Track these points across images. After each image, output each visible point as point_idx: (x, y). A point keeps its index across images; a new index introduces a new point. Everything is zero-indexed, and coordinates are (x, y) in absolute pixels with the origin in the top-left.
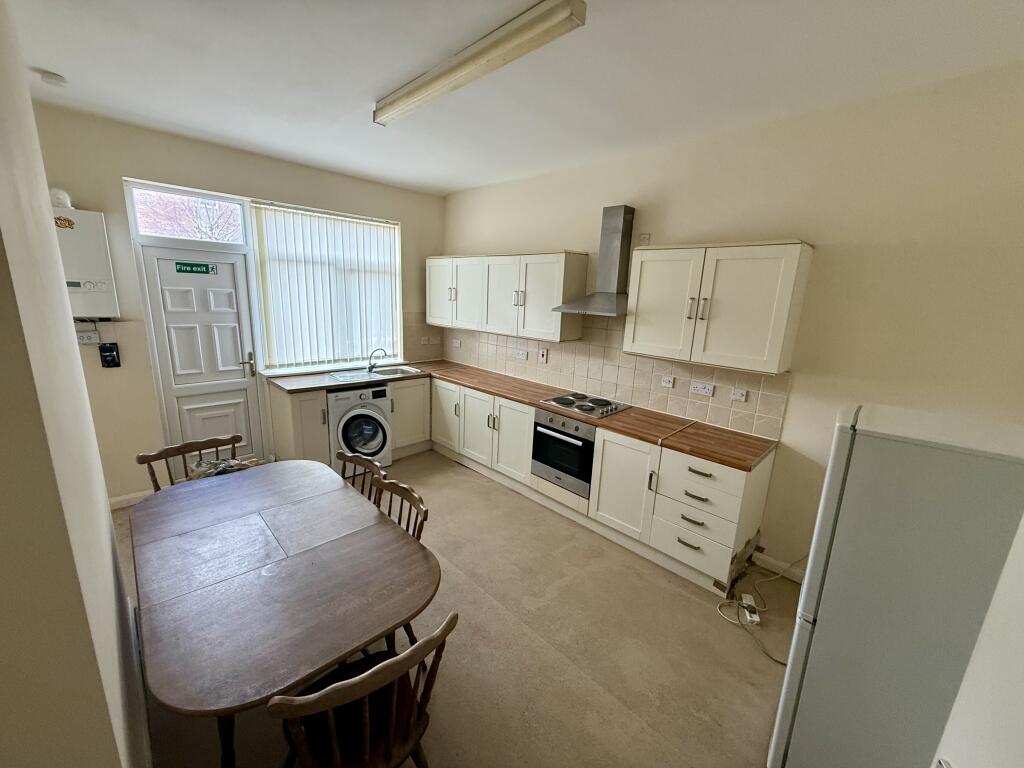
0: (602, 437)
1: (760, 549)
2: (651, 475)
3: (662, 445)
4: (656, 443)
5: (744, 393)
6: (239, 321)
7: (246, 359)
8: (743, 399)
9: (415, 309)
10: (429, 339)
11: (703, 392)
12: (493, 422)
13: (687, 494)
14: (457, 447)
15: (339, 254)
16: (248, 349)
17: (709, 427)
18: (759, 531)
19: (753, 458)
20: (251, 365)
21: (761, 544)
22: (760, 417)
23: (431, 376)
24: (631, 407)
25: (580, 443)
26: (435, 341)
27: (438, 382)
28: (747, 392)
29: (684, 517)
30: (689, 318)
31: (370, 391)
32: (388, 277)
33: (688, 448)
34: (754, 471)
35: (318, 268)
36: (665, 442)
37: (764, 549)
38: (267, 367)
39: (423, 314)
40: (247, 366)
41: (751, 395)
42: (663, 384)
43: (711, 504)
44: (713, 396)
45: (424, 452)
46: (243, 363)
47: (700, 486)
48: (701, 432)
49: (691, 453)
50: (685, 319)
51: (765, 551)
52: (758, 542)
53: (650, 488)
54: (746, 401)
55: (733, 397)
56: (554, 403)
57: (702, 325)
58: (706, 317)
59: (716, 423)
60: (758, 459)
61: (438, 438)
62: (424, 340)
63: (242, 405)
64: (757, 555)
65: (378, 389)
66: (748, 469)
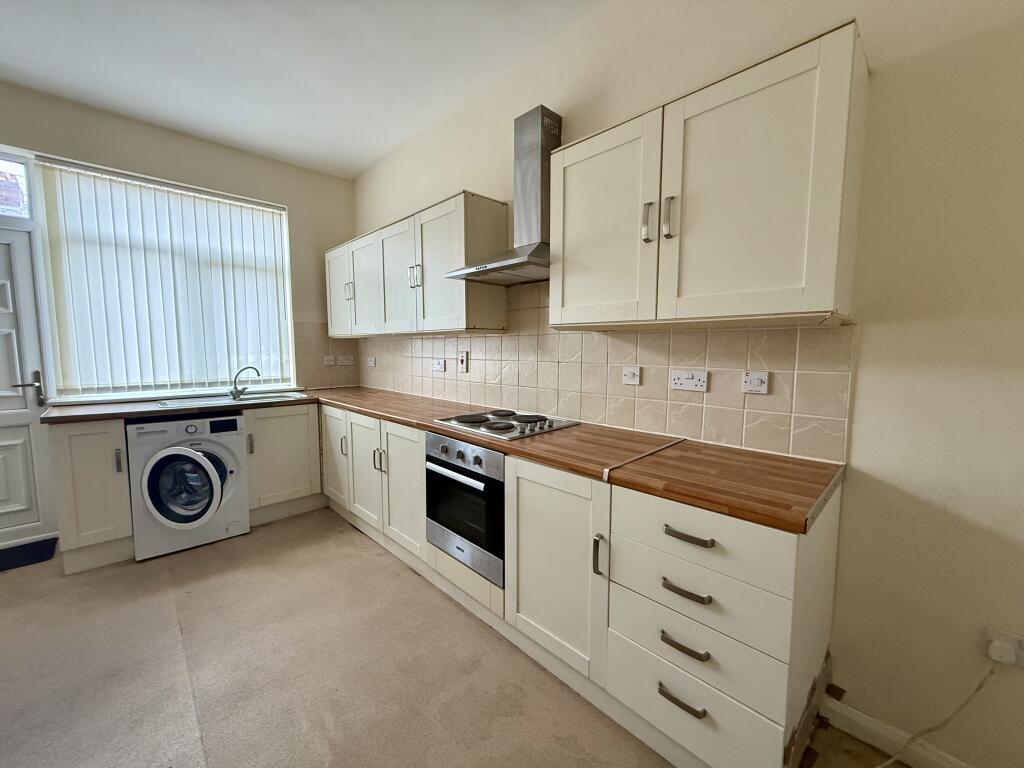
0: (519, 473)
1: (835, 692)
2: (596, 543)
3: (611, 481)
4: (600, 478)
5: (766, 379)
6: (17, 325)
7: (29, 379)
8: (764, 389)
9: (312, 318)
10: (336, 359)
11: (690, 385)
12: (381, 461)
13: (668, 585)
14: (347, 502)
15: (191, 240)
16: (32, 366)
17: (706, 446)
18: (828, 655)
19: (806, 499)
20: (39, 390)
21: (837, 681)
22: (801, 422)
23: (318, 403)
24: (579, 424)
25: (480, 486)
26: (345, 360)
27: (327, 410)
28: (771, 375)
29: (666, 638)
30: (647, 240)
31: (207, 422)
32: (271, 278)
33: (659, 484)
34: (811, 531)
35: (153, 258)
36: (616, 474)
37: (843, 691)
38: (60, 392)
39: (325, 326)
40: (30, 391)
41: (779, 380)
42: (625, 380)
43: (720, 610)
44: (708, 390)
45: (315, 511)
46: (23, 386)
47: (692, 569)
48: (690, 454)
49: (668, 493)
50: (640, 243)
51: (845, 696)
52: (830, 676)
53: (596, 570)
54: (770, 391)
55: (744, 388)
56: (454, 423)
57: (670, 248)
58: (676, 231)
59: (719, 438)
60: (817, 503)
61: (329, 490)
62: (328, 359)
63: (19, 448)
64: (831, 703)
65: (223, 419)
66: (800, 528)
